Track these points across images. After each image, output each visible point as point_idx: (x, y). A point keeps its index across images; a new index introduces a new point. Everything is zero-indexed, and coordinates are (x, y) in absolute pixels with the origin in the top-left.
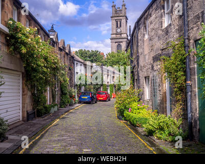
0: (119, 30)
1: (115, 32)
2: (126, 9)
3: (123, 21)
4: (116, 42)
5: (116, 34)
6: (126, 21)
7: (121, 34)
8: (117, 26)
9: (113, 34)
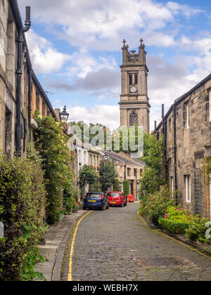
0: (133, 89)
1: (127, 93)
2: (145, 53)
3: (141, 74)
4: (128, 109)
5: (129, 96)
6: (146, 75)
7: (137, 96)
8: (131, 83)
9: (124, 96)
